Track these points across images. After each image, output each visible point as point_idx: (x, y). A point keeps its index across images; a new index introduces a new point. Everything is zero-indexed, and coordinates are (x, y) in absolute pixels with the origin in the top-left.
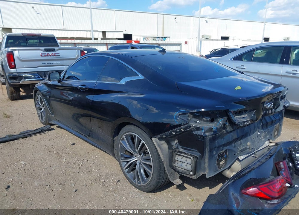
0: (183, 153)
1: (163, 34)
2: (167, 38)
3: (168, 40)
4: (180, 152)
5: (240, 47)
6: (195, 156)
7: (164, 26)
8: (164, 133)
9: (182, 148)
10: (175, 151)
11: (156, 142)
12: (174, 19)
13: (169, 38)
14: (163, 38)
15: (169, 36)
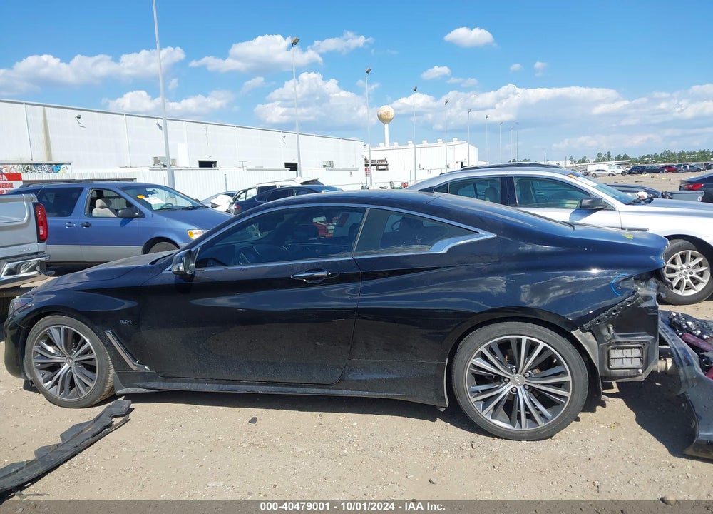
0: (625, 342)
1: (49, 156)
2: (62, 166)
3: (67, 172)
4: (618, 343)
5: (301, 184)
6: (646, 342)
7: (50, 135)
8: (598, 318)
9: (620, 336)
10: (610, 345)
11: (580, 336)
12: (76, 121)
13: (68, 166)
14: (51, 165)
15: (68, 161)
